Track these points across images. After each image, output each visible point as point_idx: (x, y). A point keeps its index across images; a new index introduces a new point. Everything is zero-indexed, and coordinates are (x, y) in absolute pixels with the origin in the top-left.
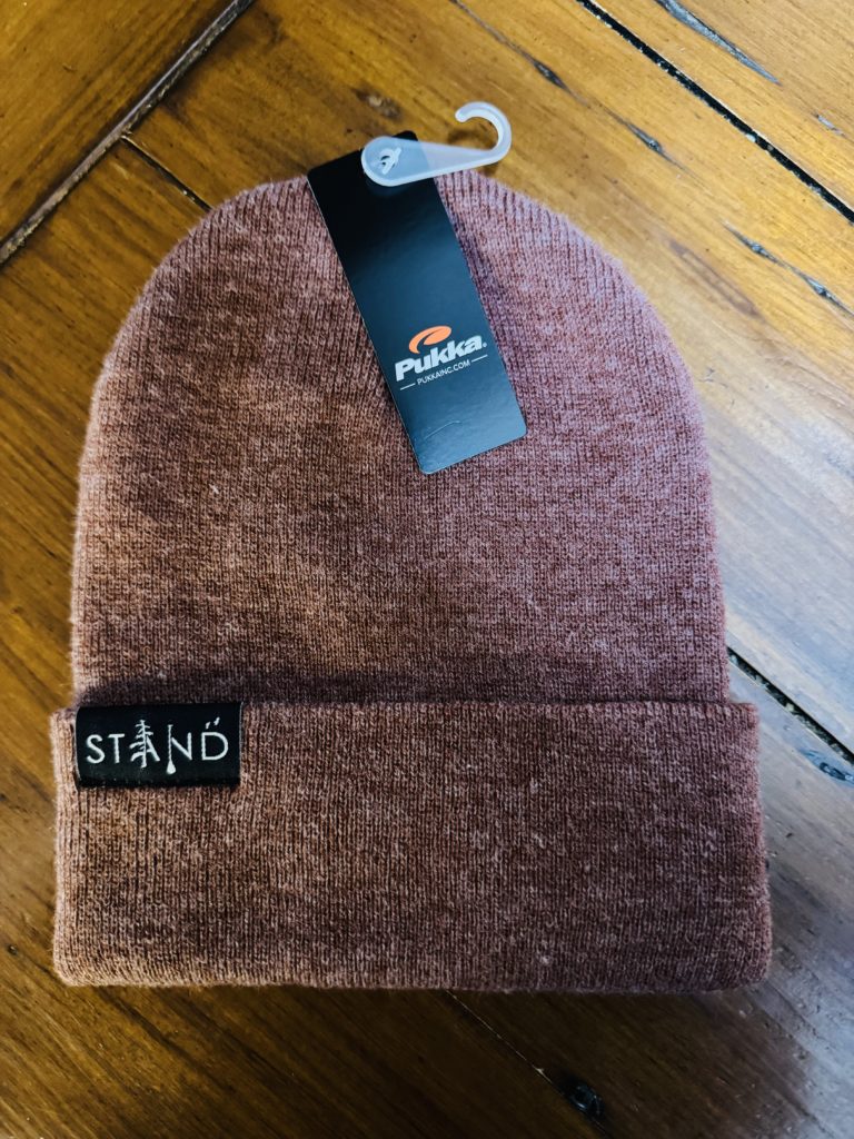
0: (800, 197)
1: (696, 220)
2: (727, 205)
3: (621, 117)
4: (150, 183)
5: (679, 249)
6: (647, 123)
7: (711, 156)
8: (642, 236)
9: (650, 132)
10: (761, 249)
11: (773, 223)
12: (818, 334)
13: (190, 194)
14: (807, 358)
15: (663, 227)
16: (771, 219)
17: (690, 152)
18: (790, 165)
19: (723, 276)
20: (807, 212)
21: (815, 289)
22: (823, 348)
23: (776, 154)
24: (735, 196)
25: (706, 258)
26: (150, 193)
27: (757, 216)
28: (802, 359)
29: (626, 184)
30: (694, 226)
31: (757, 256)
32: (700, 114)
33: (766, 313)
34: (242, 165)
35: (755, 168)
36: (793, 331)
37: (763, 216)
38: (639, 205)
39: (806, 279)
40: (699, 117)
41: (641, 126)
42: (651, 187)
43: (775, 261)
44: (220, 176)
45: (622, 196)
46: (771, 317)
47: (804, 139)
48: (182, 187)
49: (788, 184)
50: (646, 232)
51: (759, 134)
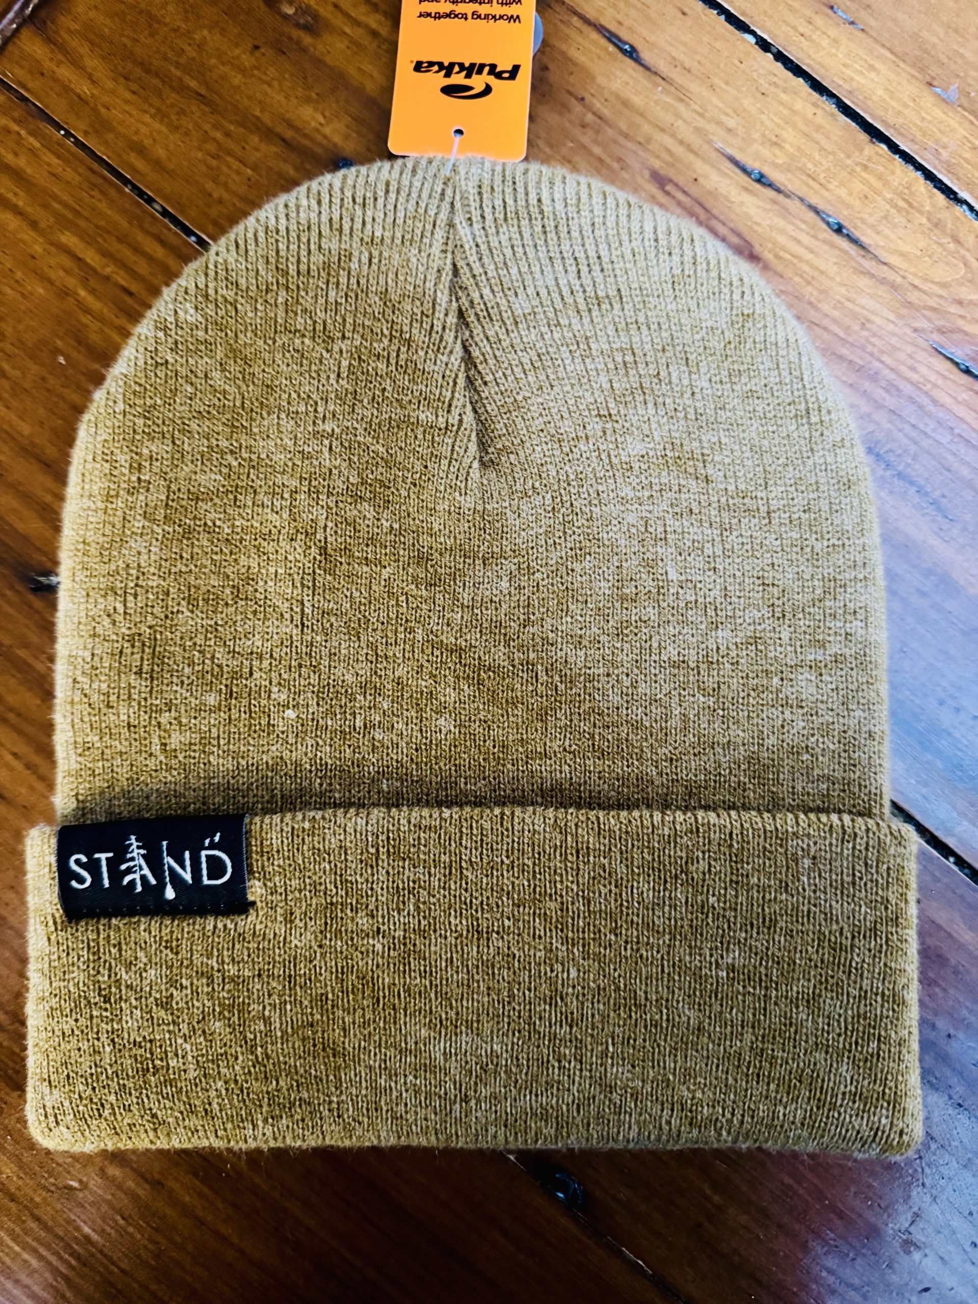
0: (810, 110)
1: (681, 142)
2: (719, 123)
3: (588, 16)
4: (19, 122)
5: (660, 180)
6: (620, 23)
7: (699, 62)
8: (615, 165)
9: (624, 35)
10: (762, 176)
11: (776, 144)
12: (832, 279)
13: (68, 134)
14: (817, 309)
15: (641, 153)
16: (774, 139)
17: (674, 58)
18: (798, 71)
19: (715, 212)
20: (819, 128)
21: (828, 224)
22: (838, 297)
23: (780, 57)
24: (728, 111)
25: (693, 190)
26: (19, 134)
27: (757, 136)
28: (812, 312)
29: (595, 101)
30: (679, 150)
31: (757, 186)
32: (686, 10)
33: (768, 256)
34: (128, 95)
35: (755, 74)
36: (802, 277)
37: (764, 135)
38: (610, 126)
39: (817, 211)
40: (684, 14)
41: (613, 27)
42: (626, 103)
43: (779, 191)
44: (103, 110)
45: (590, 117)
46: (776, 261)
47: (814, 37)
48: (59, 127)
49: (795, 93)
50: (619, 160)
51: (759, 32)
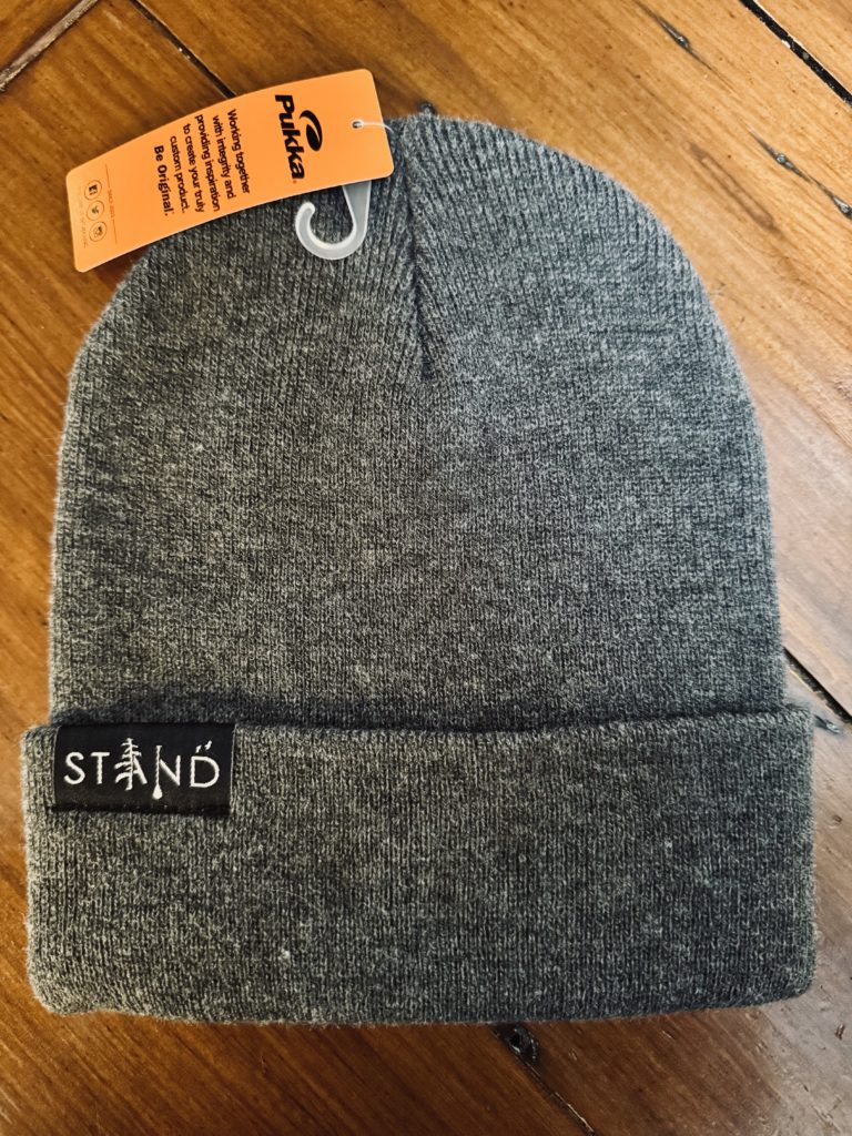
0: (833, 110)
1: (720, 123)
2: (754, 112)
3: (651, 9)
4: (144, 36)
5: (699, 154)
6: (677, 17)
7: (742, 58)
8: (662, 137)
9: (680, 28)
10: (787, 160)
11: (801, 135)
12: (839, 255)
13: (186, 51)
14: (824, 279)
15: (684, 128)
16: (800, 131)
17: (721, 53)
18: (825, 77)
19: (744, 186)
20: (838, 126)
21: (839, 207)
22: (842, 271)
23: (812, 63)
24: (764, 102)
25: (726, 164)
26: (143, 45)
27: (785, 126)
28: (819, 281)
29: (649, 80)
30: (717, 130)
31: (782, 168)
32: (734, 13)
33: (785, 229)
34: (243, 26)
35: (788, 75)
36: (813, 250)
37: (791, 126)
38: (660, 102)
39: (831, 196)
40: (732, 16)
41: (670, 20)
42: (675, 85)
43: (800, 174)
44: (219, 35)
45: (643, 93)
46: (792, 234)
47: (841, 49)
48: (179, 44)
49: (822, 94)
50: (665, 132)
51: (795, 40)
